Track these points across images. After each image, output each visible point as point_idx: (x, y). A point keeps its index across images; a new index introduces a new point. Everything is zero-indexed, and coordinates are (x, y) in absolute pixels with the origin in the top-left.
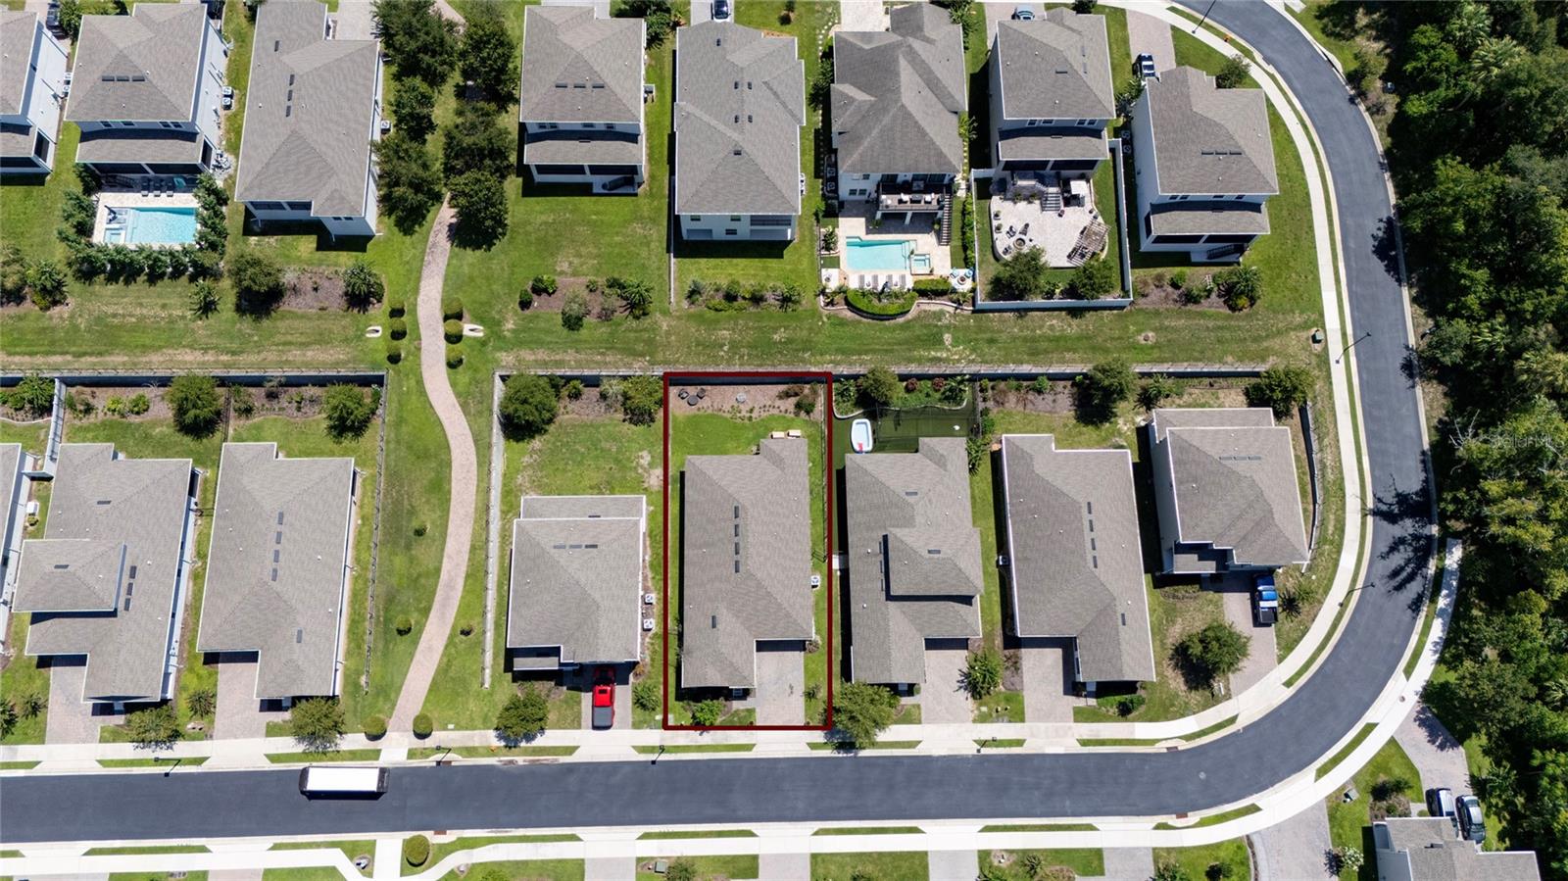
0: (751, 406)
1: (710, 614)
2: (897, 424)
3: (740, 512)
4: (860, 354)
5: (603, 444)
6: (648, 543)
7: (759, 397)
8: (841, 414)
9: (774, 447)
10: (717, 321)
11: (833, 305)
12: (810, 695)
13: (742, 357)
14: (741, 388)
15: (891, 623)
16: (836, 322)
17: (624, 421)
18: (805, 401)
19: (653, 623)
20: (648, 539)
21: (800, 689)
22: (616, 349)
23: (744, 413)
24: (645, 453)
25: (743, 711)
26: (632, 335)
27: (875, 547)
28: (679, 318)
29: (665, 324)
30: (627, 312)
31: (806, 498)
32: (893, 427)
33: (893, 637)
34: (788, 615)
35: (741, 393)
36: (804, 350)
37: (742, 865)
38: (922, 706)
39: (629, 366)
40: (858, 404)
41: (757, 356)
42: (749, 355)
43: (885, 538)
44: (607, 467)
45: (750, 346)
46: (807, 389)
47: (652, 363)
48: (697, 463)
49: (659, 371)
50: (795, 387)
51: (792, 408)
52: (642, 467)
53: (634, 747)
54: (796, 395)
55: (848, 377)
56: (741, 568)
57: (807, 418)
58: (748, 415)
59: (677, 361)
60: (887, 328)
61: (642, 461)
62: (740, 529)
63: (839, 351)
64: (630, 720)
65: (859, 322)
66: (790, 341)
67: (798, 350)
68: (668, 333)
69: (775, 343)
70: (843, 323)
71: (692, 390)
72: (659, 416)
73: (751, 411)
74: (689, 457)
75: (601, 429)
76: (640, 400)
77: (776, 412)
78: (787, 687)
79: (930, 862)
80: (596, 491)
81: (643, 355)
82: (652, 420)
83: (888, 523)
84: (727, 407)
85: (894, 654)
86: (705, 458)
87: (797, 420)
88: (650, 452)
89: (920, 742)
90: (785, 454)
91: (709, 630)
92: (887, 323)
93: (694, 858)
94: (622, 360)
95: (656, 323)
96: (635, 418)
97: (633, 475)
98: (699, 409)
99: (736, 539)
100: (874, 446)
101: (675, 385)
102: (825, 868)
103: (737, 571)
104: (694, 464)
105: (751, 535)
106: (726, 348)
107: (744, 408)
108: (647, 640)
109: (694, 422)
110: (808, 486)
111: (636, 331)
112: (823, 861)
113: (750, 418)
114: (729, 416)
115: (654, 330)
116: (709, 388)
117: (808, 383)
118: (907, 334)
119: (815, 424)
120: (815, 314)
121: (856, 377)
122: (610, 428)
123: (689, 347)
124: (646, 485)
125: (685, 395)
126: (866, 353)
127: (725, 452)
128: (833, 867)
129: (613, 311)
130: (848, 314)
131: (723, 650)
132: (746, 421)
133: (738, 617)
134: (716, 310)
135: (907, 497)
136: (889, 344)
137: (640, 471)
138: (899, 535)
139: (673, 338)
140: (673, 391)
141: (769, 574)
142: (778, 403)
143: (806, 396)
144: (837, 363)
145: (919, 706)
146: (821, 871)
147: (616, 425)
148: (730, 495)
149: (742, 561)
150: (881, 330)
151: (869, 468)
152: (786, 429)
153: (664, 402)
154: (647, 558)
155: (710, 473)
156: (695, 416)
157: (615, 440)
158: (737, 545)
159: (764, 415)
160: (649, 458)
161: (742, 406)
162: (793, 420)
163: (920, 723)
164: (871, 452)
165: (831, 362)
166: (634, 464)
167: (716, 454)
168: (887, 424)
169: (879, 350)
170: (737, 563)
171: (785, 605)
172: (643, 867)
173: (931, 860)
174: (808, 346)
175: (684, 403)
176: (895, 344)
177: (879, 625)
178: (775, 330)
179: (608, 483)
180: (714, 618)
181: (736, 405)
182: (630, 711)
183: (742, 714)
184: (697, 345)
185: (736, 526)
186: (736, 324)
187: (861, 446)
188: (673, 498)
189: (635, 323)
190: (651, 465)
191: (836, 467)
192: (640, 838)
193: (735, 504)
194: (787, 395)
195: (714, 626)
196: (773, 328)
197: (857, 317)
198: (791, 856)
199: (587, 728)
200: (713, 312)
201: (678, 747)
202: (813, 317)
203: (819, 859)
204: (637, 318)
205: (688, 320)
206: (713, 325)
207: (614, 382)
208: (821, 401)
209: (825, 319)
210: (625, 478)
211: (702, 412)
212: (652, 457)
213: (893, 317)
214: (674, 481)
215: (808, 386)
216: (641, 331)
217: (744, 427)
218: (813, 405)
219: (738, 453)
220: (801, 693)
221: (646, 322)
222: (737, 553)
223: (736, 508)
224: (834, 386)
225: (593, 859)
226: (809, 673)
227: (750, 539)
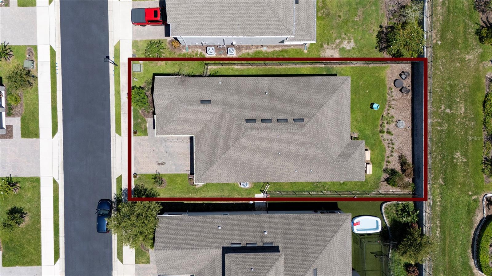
0: (393, 133)
1: (213, 99)
2: (377, 254)
3: (298, 124)
4: (441, 227)
5: (361, 10)
6: (277, 49)
7: (401, 139)
8: (386, 208)
9: (357, 153)
10: (473, 103)
11: (487, 205)
12: (157, 178)
13: (440, 124)
14: (410, 124)
15: (203, 251)
16: (471, 207)
17: (381, 27)
18: (397, 179)
19: (212, 53)
20: (280, 49)
21: (162, 170)
22: (448, 15)
23: (387, 126)
24: (352, 44)
25: (145, 126)
26: (461, 29)
27: (268, 239)
28: (477, 70)
29: (471, 57)
30: (482, 24)
31: (313, 178)
32: (375, 251)
33: (192, 252)
34: (212, 163)
35: (405, 124)
36: (445, 179)
37: (32, 125)
38: (148, 265)
39: (432, 28)
40: (395, 223)
41: (440, 137)
42: (441, 131)
43: (275, 249)
44: (341, 14)
45: (449, 132)
46: (408, 180)
47: (433, 47)
48: (344, 86)
49: (427, 53)
50: (410, 170)
51: (391, 166)
52: (341, 42)
53: (119, 42)
54: (403, 171)
55: (420, 216)
56: (249, 124)
57: (382, 179)
58: (385, 130)
59: (436, 68)
60: (465, 251)
61: (346, 42)
62: (283, 124)
63: (444, 209)
64: (139, 39)
65: (471, 227)
66: (454, 166)
67: (445, 172)
68: (462, 60)
69: (452, 154)
70: (470, 212)
71: (407, 83)
72: (385, 55)
73: (389, 133)
74: (349, 79)
75: (374, 8)
76: (401, 36)
77: (388, 153)
78: (163, 160)
79: (33, 267)
80: (320, 5)
81: (442, 39)
82: (381, 50)
83: (289, 251)
84: (392, 112)
85: (178, 253)
86: (348, 93)
87: (380, 171)
88: (353, 48)
89: (122, 262)
90: (351, 162)
91: (199, 98)
92: (470, 251)
93: (37, 90)
94: (438, 20)
95: (473, 49)
96: (383, 36)
97: (334, 36)
98: (390, 88)
99: (274, 120)
100: (357, 234)
101: (413, 69)
102: (29, 188)
103: (247, 121)
104: (343, 83)
105: (278, 132)
106: (448, 110)
107: (391, 127)
108: (200, 50)
109: (379, 84)
110: (322, 181)
111: (465, 32)
112: (34, 187)
113: (382, 132)
114: (385, 114)
115: (466, 48)
116: (410, 97)
117: (414, 180)
118: (459, 267)
119: (377, 185)
120: (478, 189)
121: (420, 223)
122: (375, 15)
123: (449, 78)
124: (325, 46)
125: (403, 76)
126: (442, 232)
127: (353, 110)
128: (29, 194)
129: (484, 12)
130: (478, 217)
131: (182, 110)
132: (379, 128)
133: (211, 122)
134: (485, 102)
135: (312, 268)
136: (450, 253)
137: (338, 41)
138: (278, 263)
139: (458, 64)
140: (407, 67)
141: (245, 148)
142: (396, 155)
143: (402, 179)
144: (433, 207)
145: (148, 262)
146: (27, 185)
147: (377, 20)
148: (314, 115)
149: (256, 125)
150: (463, 245)
151: (338, 236)
152: (372, 161)
153: (397, 58)
154: (265, 49)
155: (335, 97)
156: (384, 85)
157: (364, 19)
158: (270, 120)
159: (385, 143)
160: (348, 48)
161: (393, 124)
162: (380, 167)
163: (137, 262)
164: (353, 232)
165: (434, 202)
166: (343, 36)
167: (352, 103)
168: (377, 246)
169: (444, 244)
170: (254, 121)
171: (220, 161)
172: (29, 50)
173: (35, 268)
174: (449, 182)
175: (396, 76)
176: (450, 257)
177: (202, 240)
178: (465, 154)
179: (328, 15)
180: (209, 102)
181: (394, 120)
182: (146, 38)
183: (143, 126)
184: (451, 86)
185: (286, 120)
186: (471, 120)
187: (358, 224)
188: (314, 69)
189: (472, 30)
190: (342, 50)
191: (340, 204)
192: (51, 48)
193: (306, 119)
194: (403, 162)
195: (202, 102)
196: (466, 151)
197: (476, 225)
198: (38, 164)
199: (133, 6)
200: (482, 99)
201: (119, 76)
202: (476, 187)
203: (35, 184)
204: (478, 32)
205: (474, 77)
206: (470, 99)
207: (418, 13)
208: (398, 191)
209: (474, 197)
210: (332, 28)
211: (388, 91)
212: (349, 51)
213: (477, 257)
214: (328, 69)
215: (410, 180)
216: (465, 36)
217: (375, 127)
218: (394, 184)
219: (352, 122)
220: (159, 171)
221: (473, 40)
222: (263, 121)
223: (302, 120)
224: (411, 203)
225: (35, 12)
226: (173, 177)
227: (274, 133)
